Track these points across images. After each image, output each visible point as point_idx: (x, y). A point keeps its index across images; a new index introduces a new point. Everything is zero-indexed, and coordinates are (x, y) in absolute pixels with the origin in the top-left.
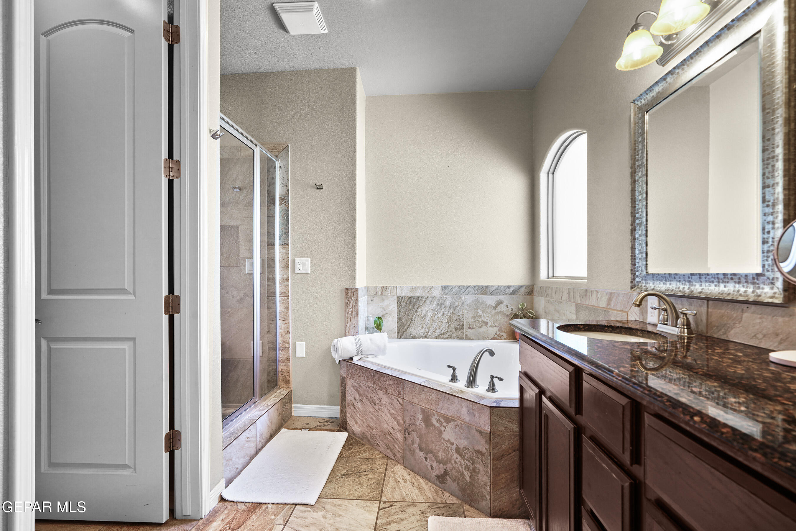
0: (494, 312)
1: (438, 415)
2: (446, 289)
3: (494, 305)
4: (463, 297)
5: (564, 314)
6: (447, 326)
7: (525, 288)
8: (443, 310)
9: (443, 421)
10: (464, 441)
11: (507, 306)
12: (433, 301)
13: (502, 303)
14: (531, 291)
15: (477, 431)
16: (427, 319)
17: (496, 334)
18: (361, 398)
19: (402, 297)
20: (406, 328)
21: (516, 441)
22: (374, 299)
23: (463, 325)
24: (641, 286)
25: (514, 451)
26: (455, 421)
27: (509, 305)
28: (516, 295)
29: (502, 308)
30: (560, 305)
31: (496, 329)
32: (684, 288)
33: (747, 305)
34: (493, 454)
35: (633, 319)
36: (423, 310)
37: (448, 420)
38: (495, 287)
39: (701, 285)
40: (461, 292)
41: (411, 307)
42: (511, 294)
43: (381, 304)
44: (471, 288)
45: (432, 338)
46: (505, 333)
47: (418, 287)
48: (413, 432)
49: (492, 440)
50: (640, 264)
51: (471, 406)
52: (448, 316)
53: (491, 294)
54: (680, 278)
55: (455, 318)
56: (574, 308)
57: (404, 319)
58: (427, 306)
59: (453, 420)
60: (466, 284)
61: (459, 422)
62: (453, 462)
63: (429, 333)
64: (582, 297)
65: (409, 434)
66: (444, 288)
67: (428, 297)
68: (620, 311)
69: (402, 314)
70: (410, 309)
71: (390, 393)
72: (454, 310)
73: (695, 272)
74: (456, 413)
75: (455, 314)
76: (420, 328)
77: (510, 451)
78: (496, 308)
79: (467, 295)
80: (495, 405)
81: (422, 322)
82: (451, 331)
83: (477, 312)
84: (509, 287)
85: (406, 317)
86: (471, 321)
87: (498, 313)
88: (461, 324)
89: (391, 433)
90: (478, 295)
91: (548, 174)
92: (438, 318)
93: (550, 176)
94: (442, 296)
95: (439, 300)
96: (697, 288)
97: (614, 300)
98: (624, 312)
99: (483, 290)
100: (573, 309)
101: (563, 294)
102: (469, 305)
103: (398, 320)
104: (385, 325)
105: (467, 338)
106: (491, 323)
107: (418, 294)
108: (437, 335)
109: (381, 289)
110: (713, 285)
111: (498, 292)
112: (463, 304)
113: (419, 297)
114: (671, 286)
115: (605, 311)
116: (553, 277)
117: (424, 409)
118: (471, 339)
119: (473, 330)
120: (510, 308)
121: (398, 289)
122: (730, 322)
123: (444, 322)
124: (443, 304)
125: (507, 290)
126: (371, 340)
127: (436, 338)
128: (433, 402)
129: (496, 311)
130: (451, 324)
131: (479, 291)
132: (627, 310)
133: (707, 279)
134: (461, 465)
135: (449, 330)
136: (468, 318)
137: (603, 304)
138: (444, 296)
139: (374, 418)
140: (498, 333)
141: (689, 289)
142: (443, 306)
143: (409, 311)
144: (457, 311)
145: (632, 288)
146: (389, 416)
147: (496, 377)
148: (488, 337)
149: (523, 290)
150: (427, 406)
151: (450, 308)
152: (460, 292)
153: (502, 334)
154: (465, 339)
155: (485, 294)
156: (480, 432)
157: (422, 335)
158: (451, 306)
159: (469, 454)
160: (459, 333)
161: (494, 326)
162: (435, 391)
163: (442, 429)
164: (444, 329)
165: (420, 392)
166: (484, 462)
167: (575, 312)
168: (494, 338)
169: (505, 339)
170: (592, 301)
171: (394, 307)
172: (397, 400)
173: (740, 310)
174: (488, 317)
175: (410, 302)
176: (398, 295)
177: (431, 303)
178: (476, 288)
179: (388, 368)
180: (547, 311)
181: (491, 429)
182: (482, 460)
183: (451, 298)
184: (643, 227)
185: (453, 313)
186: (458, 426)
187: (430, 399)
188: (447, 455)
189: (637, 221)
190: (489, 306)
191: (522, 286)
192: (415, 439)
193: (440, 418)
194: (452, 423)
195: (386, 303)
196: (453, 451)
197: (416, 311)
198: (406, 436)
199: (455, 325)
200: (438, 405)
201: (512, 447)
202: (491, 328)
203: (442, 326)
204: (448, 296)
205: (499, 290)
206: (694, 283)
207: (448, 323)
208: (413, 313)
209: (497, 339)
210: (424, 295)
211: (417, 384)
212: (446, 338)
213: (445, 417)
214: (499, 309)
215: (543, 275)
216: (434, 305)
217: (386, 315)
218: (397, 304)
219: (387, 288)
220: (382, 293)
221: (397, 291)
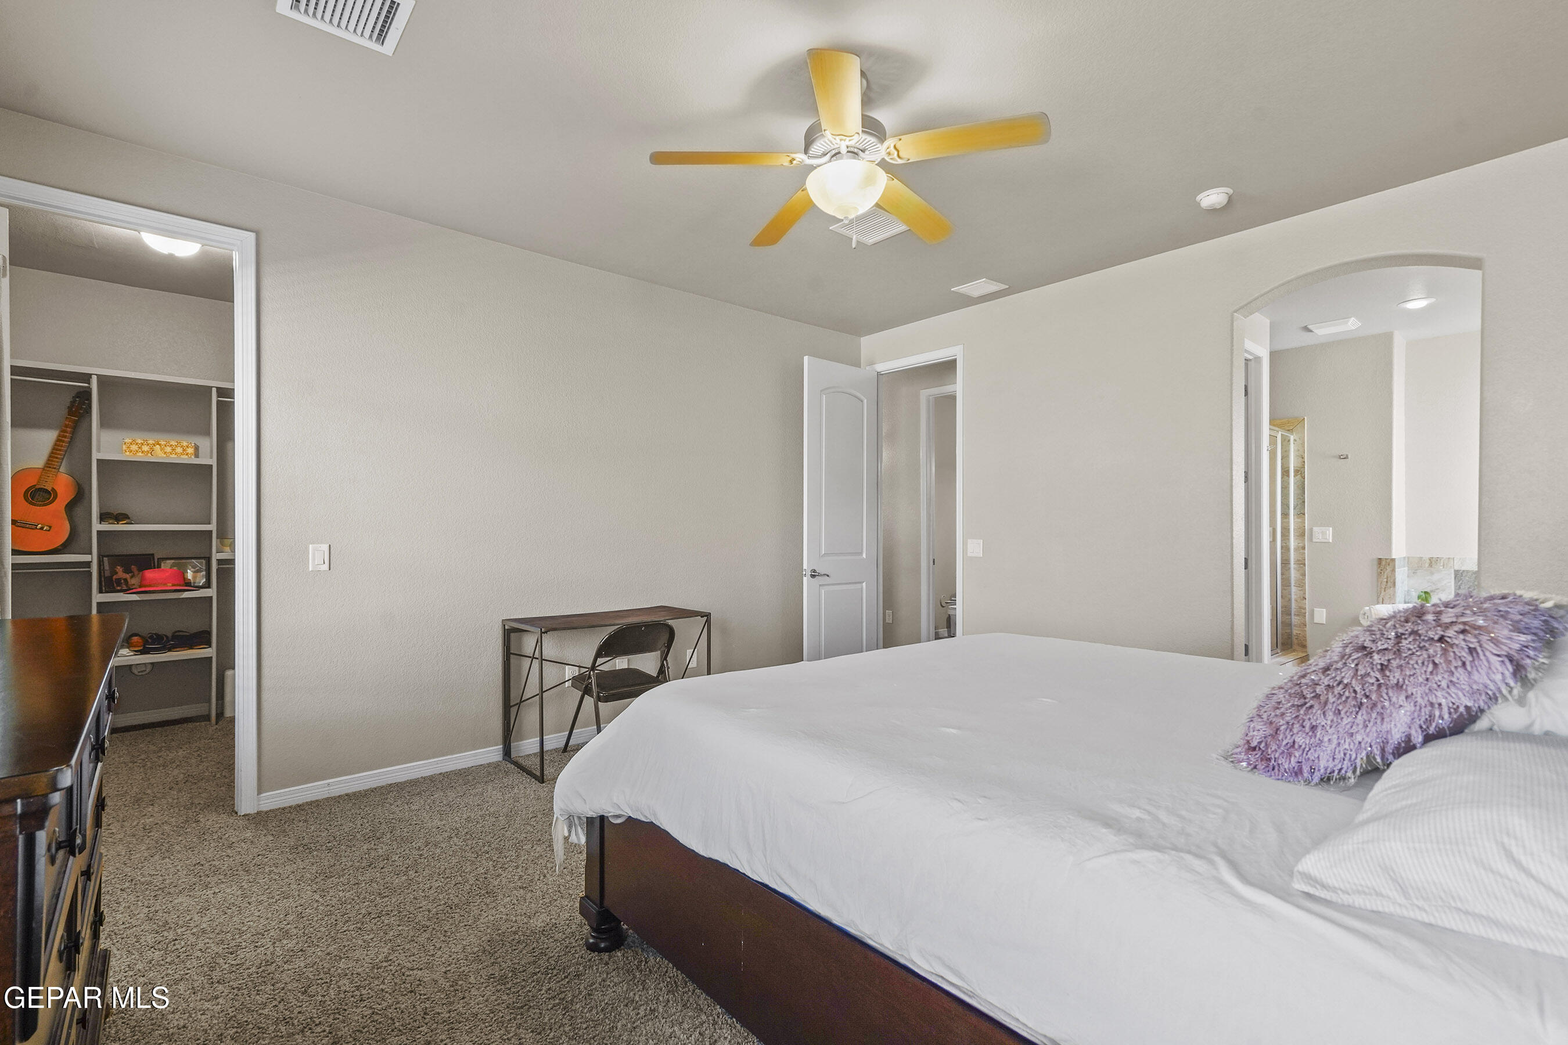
19: (1464, 571)
22: (1418, 571)
43: (1428, 578)
109: (1428, 560)
121: (1455, 562)
171: (1449, 582)
175: (1474, 577)
176: (1456, 568)
195: (1436, 577)
217: (1437, 591)
218: (1455, 578)
219: (1439, 559)
220: (1431, 565)
221: (1455, 563)
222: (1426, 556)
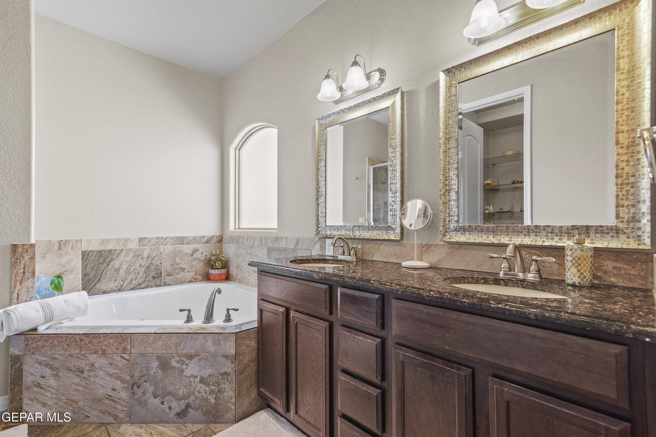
0: (191, 258)
1: (179, 356)
2: (143, 241)
3: (191, 253)
4: (162, 247)
5: (256, 255)
6: (145, 276)
7: (217, 237)
8: (140, 261)
9: (185, 359)
10: (209, 369)
11: (202, 253)
12: (128, 253)
13: (197, 250)
14: (220, 240)
15: (222, 356)
16: (122, 272)
17: (192, 278)
18: (55, 373)
19: (90, 251)
20: (94, 283)
21: (254, 355)
22: (47, 255)
23: (161, 273)
24: (322, 233)
25: (253, 362)
26: (199, 355)
27: (203, 252)
28: (209, 243)
29: (198, 255)
30: (252, 249)
31: (192, 274)
32: (349, 234)
33: (382, 242)
34: (238, 370)
35: (315, 254)
36: (116, 263)
37: (190, 357)
38: (192, 238)
39: (359, 232)
40: (160, 243)
41: (101, 261)
42: (205, 243)
43: (57, 261)
44: (169, 239)
45: (127, 291)
46: (200, 275)
47: (111, 239)
48: (145, 383)
49: (237, 360)
50: (321, 220)
51: (217, 337)
52: (146, 266)
53: (188, 244)
54: (347, 228)
55: (153, 268)
56: (266, 249)
57: (92, 275)
58: (121, 258)
59: (197, 355)
60: (165, 236)
61: (203, 355)
62: (196, 393)
63: (124, 286)
64: (273, 242)
65: (138, 387)
66: (141, 240)
67: (122, 250)
68: (306, 250)
69: (88, 270)
70: (100, 263)
71: (111, 352)
72: (152, 260)
73: (356, 225)
74: (200, 348)
75: (153, 264)
76: (113, 282)
77: (250, 363)
78: (192, 255)
79: (166, 245)
80: (238, 330)
81: (115, 275)
82: (148, 281)
83: (176, 260)
84: (203, 237)
85: (94, 272)
86: (169, 268)
87: (194, 260)
88: (160, 272)
89: (110, 396)
90: (176, 245)
91: (235, 149)
92: (135, 269)
93: (237, 151)
94: (139, 248)
95: (136, 252)
96: (357, 234)
97: (301, 243)
98: (309, 250)
99: (181, 241)
100: (265, 251)
101: (255, 241)
102: (168, 255)
103: (82, 277)
104: (66, 283)
105: (166, 284)
106: (188, 268)
107: (111, 247)
108: (132, 286)
109: (57, 243)
110: (366, 232)
111: (195, 242)
112: (161, 253)
113: (111, 250)
114: (341, 233)
115: (293, 250)
116: (239, 228)
117: (160, 356)
118: (169, 285)
119: (171, 276)
120: (204, 255)
121: (83, 243)
122: (374, 251)
123: (141, 274)
124: (141, 255)
125: (202, 240)
126: (65, 302)
127: (132, 289)
128: (173, 346)
129: (193, 258)
130: (148, 274)
131: (177, 242)
132: (310, 249)
133: (363, 229)
134: (206, 392)
135: (147, 279)
136: (166, 266)
137: (292, 246)
138: (142, 248)
139: (81, 389)
140: (194, 276)
141: (352, 234)
142: (140, 257)
143: (98, 265)
144: (155, 260)
145: (316, 235)
146: (108, 378)
147: (232, 309)
148: (185, 281)
149: (215, 239)
150: (164, 352)
151: (148, 258)
152: (158, 243)
153: (197, 277)
154: (164, 286)
155: (183, 244)
156: (226, 357)
157: (115, 289)
158: (148, 256)
159: (214, 379)
160: (158, 282)
161: (191, 271)
162: (175, 334)
163: (184, 367)
164: (141, 280)
165: (155, 340)
166: (229, 380)
167: (266, 253)
168: (190, 282)
169: (200, 281)
170: (283, 244)
171: (78, 263)
172: (122, 357)
173: (379, 244)
174: (185, 263)
175: (100, 256)
176: (83, 249)
177: (126, 255)
178: (175, 238)
179: (101, 327)
180: (238, 254)
181: (236, 351)
182: (227, 380)
183: (149, 249)
184: (323, 198)
185: (151, 263)
186: (203, 358)
187: (169, 343)
188: (189, 389)
189: (320, 194)
190: (186, 254)
191: (214, 236)
192: (147, 389)
193: (182, 359)
194: (196, 358)
195: (65, 259)
196: (196, 383)
197: (108, 265)
198: (134, 390)
199: (153, 274)
200: (179, 346)
201: (251, 359)
202: (188, 273)
203: (139, 277)
204: (146, 248)
205: (195, 240)
206: (355, 231)
207: (146, 273)
208: (103, 268)
209: (193, 282)
210: (118, 248)
211: (151, 333)
212: (143, 288)
213: (187, 355)
214: (195, 256)
215: (232, 227)
216: (130, 257)
217: (67, 272)
218: (82, 259)
219: (67, 242)
220: (60, 248)
221: (82, 245)
222: (56, 239)
